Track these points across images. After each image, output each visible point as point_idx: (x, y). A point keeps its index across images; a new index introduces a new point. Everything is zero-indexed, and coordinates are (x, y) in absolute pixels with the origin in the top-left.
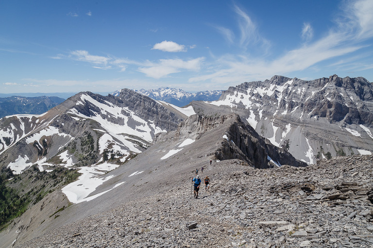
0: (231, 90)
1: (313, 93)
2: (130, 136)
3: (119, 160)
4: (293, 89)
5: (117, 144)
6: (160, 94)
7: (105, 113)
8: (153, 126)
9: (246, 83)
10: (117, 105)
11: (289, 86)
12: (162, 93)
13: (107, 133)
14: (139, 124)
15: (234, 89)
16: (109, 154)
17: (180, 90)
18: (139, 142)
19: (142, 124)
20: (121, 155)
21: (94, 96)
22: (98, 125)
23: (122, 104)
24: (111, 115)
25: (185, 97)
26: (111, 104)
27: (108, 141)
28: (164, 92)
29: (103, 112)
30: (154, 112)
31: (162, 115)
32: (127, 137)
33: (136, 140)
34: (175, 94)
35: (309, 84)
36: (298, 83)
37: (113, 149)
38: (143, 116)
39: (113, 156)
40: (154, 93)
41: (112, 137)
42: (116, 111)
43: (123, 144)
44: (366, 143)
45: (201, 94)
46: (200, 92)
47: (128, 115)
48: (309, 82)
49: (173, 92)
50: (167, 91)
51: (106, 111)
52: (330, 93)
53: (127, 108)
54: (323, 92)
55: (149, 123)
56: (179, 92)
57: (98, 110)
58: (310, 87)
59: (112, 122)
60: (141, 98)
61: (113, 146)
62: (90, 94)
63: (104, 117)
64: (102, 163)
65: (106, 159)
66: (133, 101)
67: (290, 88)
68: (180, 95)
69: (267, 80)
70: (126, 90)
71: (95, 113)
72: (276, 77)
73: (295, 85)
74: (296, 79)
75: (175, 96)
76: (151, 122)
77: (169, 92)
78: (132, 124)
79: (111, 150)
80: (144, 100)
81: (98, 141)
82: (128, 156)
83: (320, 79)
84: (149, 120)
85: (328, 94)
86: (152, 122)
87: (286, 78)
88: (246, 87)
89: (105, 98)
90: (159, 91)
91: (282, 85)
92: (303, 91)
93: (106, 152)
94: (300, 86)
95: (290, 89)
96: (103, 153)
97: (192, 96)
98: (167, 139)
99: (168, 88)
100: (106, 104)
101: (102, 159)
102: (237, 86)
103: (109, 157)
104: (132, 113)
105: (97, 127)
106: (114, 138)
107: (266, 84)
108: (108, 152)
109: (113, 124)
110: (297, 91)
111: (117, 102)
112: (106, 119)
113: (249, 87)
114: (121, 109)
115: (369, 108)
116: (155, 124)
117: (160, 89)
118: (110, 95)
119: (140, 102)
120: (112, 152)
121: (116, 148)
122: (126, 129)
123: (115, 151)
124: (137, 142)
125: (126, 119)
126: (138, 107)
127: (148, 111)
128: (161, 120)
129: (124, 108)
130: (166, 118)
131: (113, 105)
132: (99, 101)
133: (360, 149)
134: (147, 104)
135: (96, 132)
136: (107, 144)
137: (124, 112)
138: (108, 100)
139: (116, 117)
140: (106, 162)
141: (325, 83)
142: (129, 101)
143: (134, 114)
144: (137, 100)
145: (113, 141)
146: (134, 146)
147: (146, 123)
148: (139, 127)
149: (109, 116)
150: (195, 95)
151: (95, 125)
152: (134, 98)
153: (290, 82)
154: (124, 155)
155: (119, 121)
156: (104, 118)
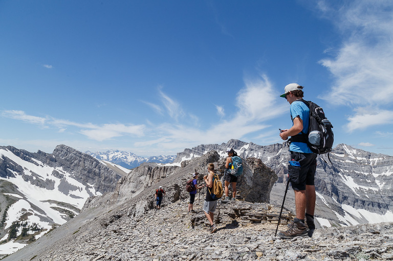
0: (187, 152)
1: (269, 158)
2: (59, 203)
3: (33, 236)
4: (249, 153)
5: (36, 215)
6: (108, 157)
7: (30, 174)
8: (93, 191)
9: (203, 146)
10: (48, 164)
11: (245, 151)
12: (111, 156)
13: (25, 199)
14: (75, 188)
15: (190, 151)
16: (20, 229)
17: (132, 154)
18: (69, 212)
19: (79, 188)
20: (39, 230)
21: (17, 152)
22: (13, 188)
23: (53, 163)
24: (37, 175)
25: (136, 161)
26: (40, 162)
27: (23, 210)
28: (113, 155)
29: (26, 173)
30: (95, 174)
31: (106, 178)
32: (55, 205)
33: (66, 209)
34: (126, 158)
35: (264, 149)
36: (253, 147)
37: (28, 221)
38: (81, 178)
39: (25, 230)
40: (101, 156)
41: (31, 204)
42: (45, 171)
43: (45, 214)
44: (322, 210)
45: (155, 158)
46: (153, 157)
47: (61, 176)
48: (265, 147)
49: (123, 156)
50: (116, 154)
51: (31, 171)
52: (285, 159)
53: (61, 168)
54: (278, 157)
55: (88, 187)
56: (130, 156)
57: (20, 170)
58: (266, 152)
59: (37, 185)
60: (80, 157)
61: (29, 217)
62: (12, 149)
63: (27, 178)
64: (5, 242)
65: (13, 235)
66: (70, 161)
67: (247, 152)
68: (131, 159)
69: (224, 144)
70: (62, 146)
71: (14, 173)
72: (233, 141)
73: (252, 150)
74: (252, 144)
75: (125, 160)
76: (91, 186)
77: (119, 155)
78: (65, 188)
79: (24, 222)
80: (85, 159)
81: (7, 210)
82: (48, 230)
83: (275, 145)
84: (88, 184)
85: (283, 159)
86: (93, 185)
87: (242, 142)
88: (203, 149)
89: (33, 155)
90: (107, 153)
91: (239, 149)
92: (259, 156)
93: (15, 225)
94: (256, 151)
95: (247, 154)
96: (11, 227)
97: (145, 160)
98: (101, 203)
99: (117, 151)
100: (33, 162)
101: (6, 237)
102: (193, 148)
103: (19, 234)
104: (67, 175)
105: (11, 191)
106: (32, 206)
107: (223, 148)
108: (18, 225)
109: (38, 187)
110: (253, 155)
111: (48, 161)
112: (29, 182)
113: (206, 149)
114: (52, 169)
115: (320, 175)
116: (95, 188)
117: (109, 152)
118: (40, 152)
119: (80, 161)
120: (25, 225)
121: (33, 220)
122: (56, 195)
123: (30, 224)
124: (66, 211)
125: (58, 182)
126: (76, 168)
127: (88, 172)
128: (103, 183)
129: (57, 168)
130: (111, 181)
131: (42, 164)
132: (24, 158)
133: (318, 217)
134: (87, 164)
135: (7, 197)
136: (20, 215)
137: (56, 174)
138: (36, 158)
139: (45, 180)
140: (12, 241)
141: (279, 149)
142: (66, 159)
143: (69, 176)
144: (76, 160)
145: (29, 210)
146: (62, 216)
147: (84, 187)
148: (73, 193)
149: (34, 178)
150: (148, 160)
151: (8, 188)
152: (72, 157)
153: (246, 147)
154: (42, 230)
155: (48, 185)
156: (27, 180)
